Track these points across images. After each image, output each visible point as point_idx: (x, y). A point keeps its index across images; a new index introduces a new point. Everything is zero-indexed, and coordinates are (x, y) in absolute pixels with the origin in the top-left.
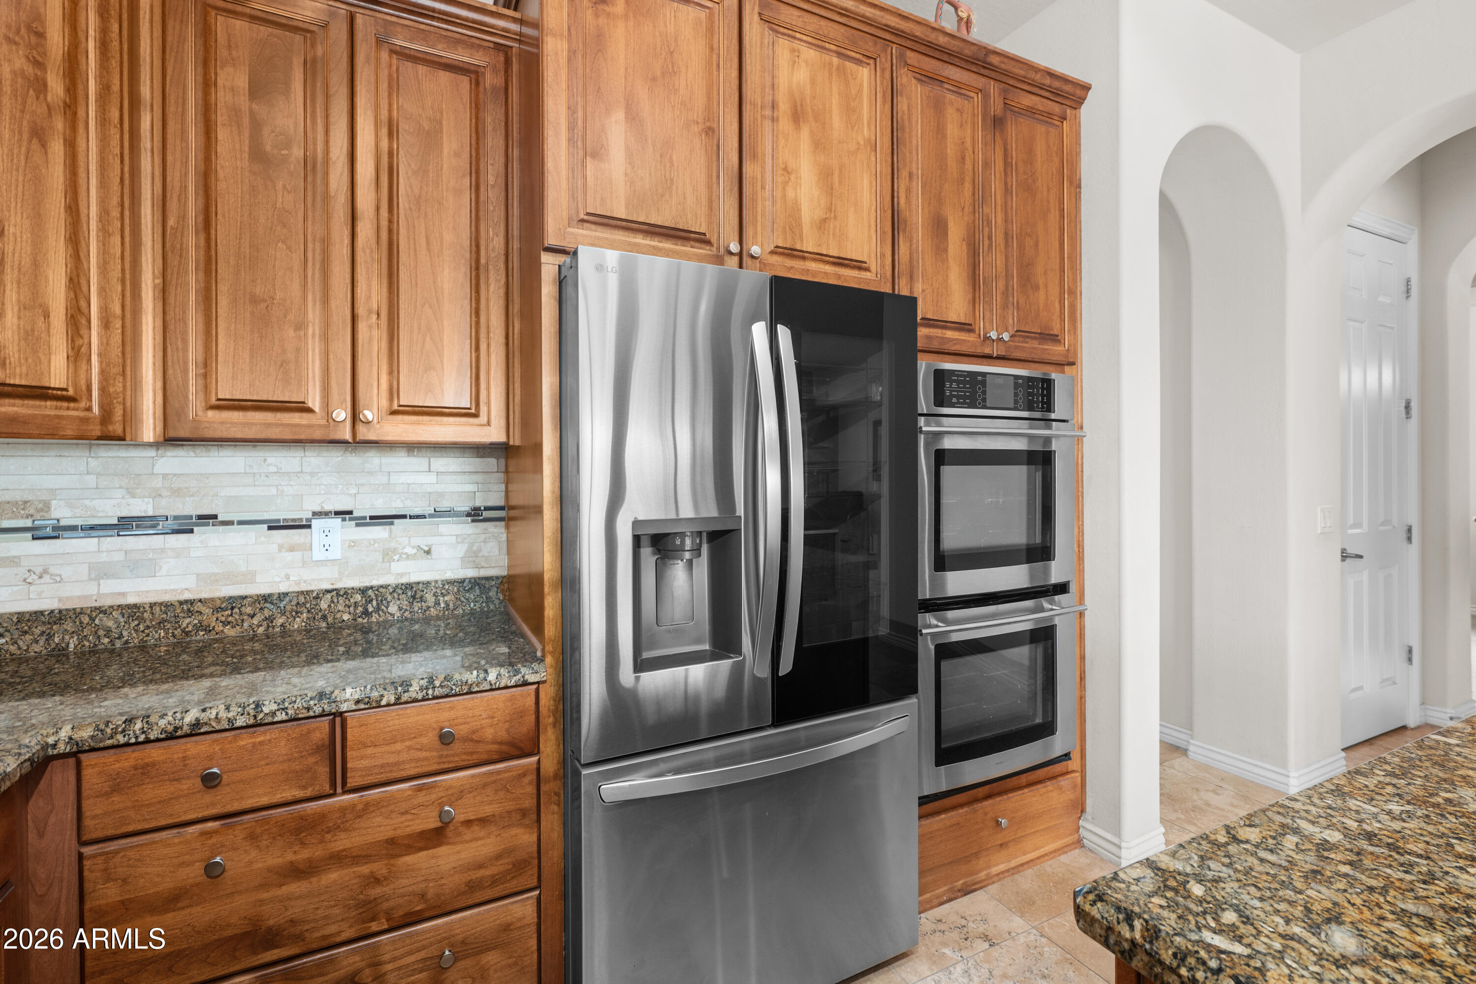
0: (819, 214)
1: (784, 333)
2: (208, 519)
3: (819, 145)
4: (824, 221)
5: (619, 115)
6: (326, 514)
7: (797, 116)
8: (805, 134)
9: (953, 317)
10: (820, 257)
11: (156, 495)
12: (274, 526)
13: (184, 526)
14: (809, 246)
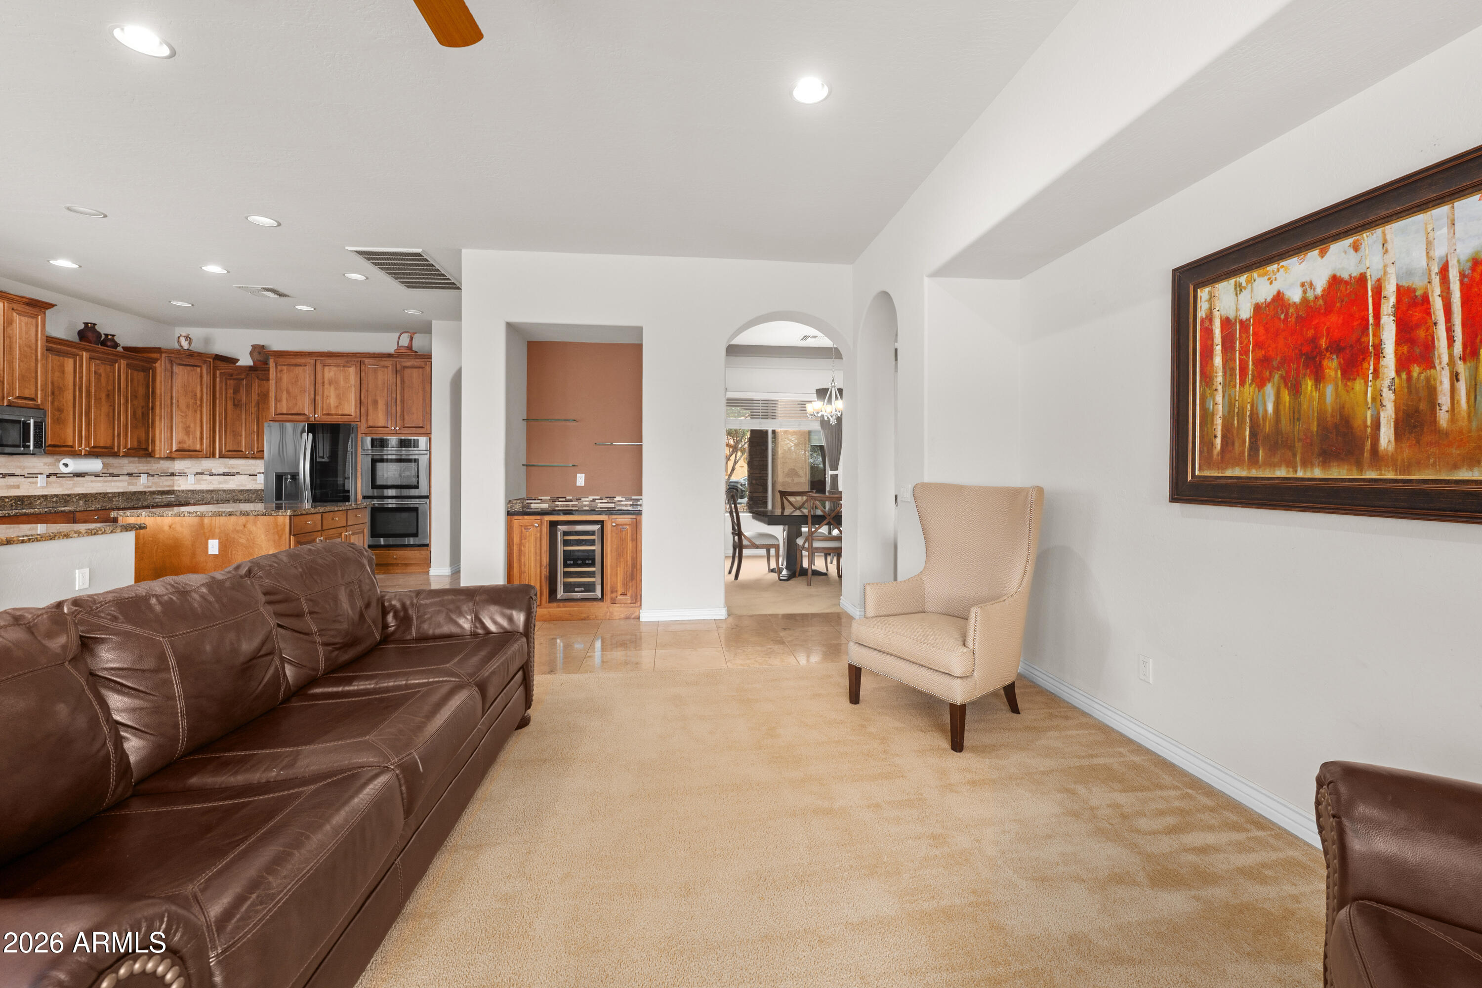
0: (336, 405)
1: (311, 435)
2: (238, 473)
3: (336, 389)
4: (337, 406)
5: (285, 393)
6: (260, 473)
7: (330, 384)
8: (332, 386)
9: (380, 425)
10: (336, 415)
11: (229, 468)
12: (250, 475)
13: (233, 475)
14: (333, 412)
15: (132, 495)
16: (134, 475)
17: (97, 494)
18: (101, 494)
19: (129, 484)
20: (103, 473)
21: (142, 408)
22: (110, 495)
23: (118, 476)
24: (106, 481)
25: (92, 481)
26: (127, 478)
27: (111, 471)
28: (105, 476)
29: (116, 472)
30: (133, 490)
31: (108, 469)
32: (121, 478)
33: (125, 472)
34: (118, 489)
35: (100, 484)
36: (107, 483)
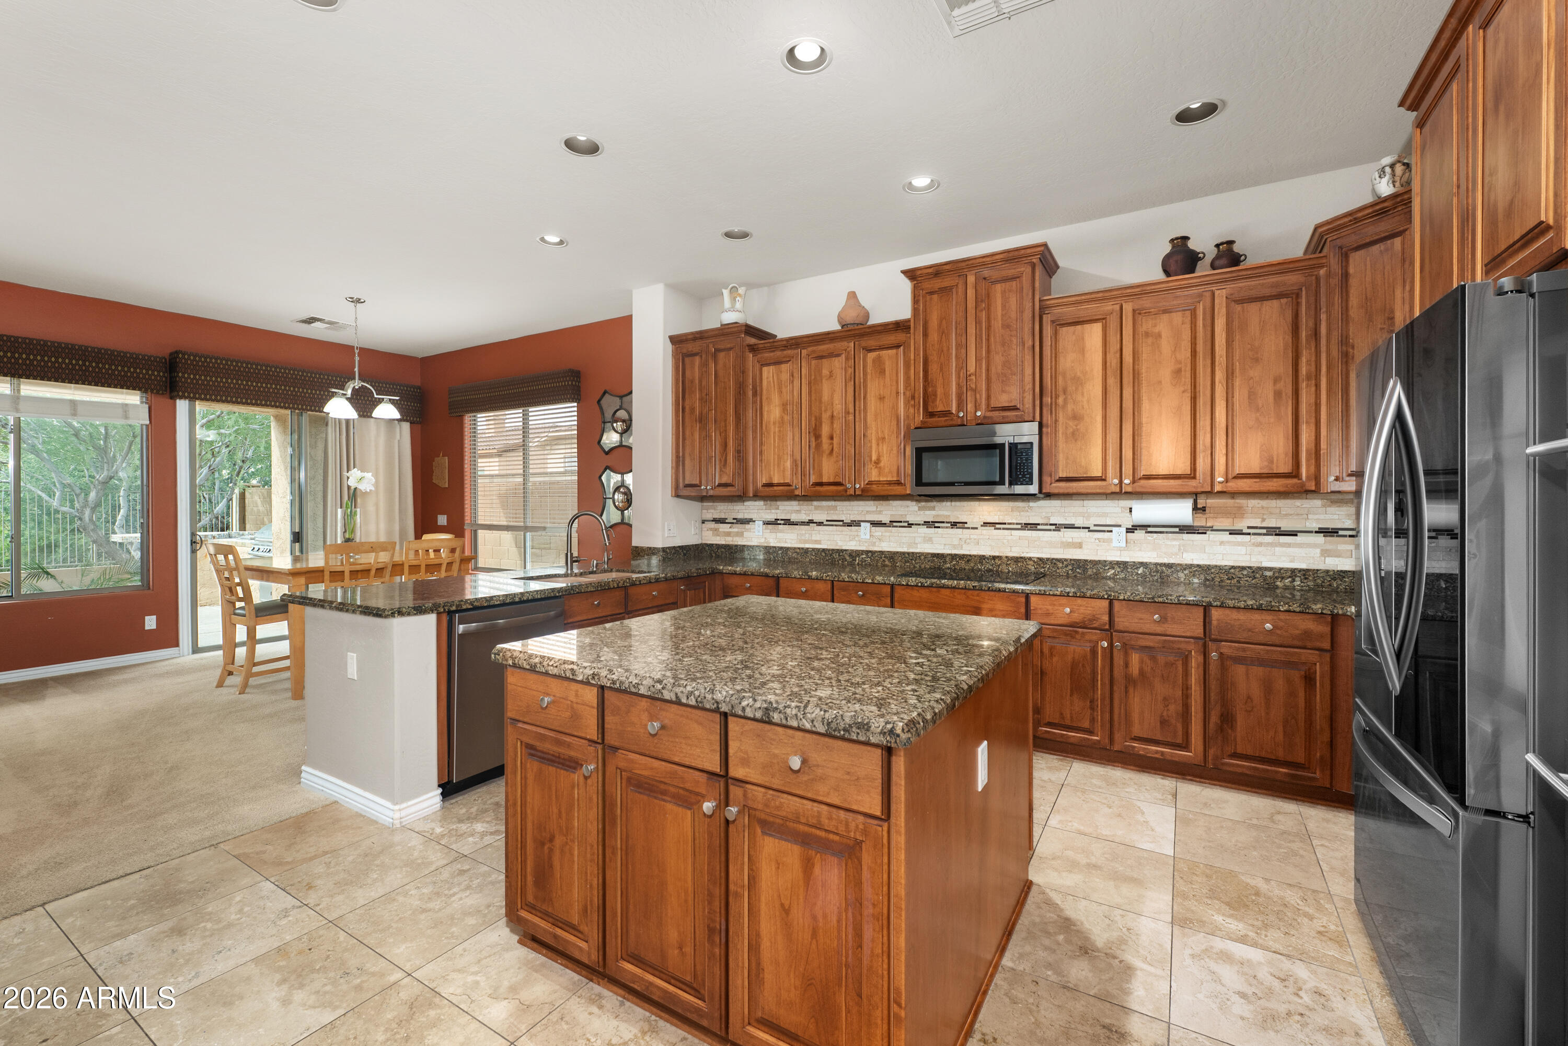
15: (1334, 579)
16: (1341, 533)
17: (1233, 567)
18: (1243, 568)
19: (1325, 553)
20: (1249, 528)
21: (1276, 380)
22: (1268, 574)
23: (1294, 534)
24: (1260, 544)
25: (1222, 543)
26: (1320, 538)
27: (1272, 523)
28: (1255, 534)
29: (1285, 525)
30: (1339, 569)
31: (1263, 520)
32: (1300, 539)
33: (1315, 526)
34: (1291, 561)
35: (1242, 550)
36: (1260, 549)
